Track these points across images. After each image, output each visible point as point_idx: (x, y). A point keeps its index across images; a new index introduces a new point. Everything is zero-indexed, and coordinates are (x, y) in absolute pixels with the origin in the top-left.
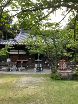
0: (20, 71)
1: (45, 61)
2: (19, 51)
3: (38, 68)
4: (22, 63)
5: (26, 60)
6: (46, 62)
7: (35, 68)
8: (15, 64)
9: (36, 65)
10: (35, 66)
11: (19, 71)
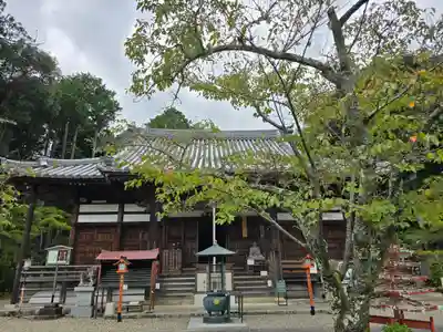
0: (113, 318)
1: (246, 254)
2: (122, 208)
3: (217, 301)
4: (122, 268)
5: (152, 254)
6: (250, 262)
7: (196, 292)
8: (91, 274)
9: (202, 278)
10: (195, 281)
11: (107, 318)
